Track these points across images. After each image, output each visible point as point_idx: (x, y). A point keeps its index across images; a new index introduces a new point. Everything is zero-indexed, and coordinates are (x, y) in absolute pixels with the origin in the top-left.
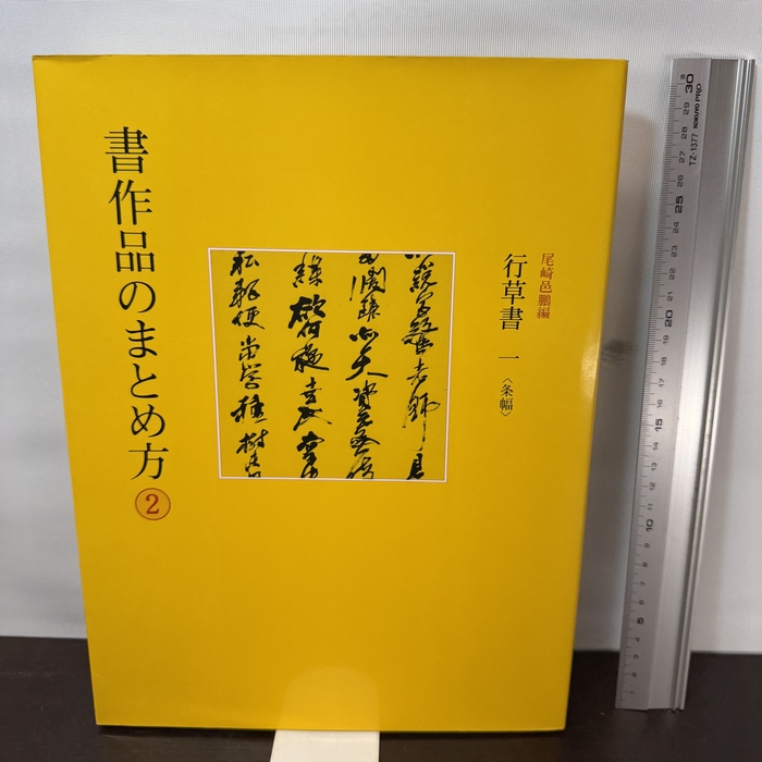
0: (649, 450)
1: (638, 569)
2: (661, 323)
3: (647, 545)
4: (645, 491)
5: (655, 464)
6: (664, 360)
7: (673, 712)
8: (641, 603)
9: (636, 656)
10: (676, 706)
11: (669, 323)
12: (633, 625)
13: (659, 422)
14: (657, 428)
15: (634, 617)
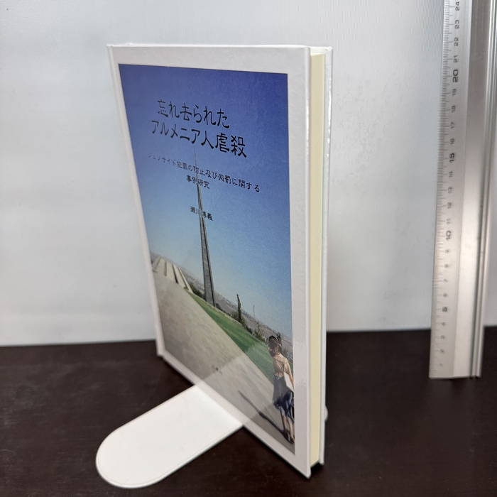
0: (446, 178)
1: (441, 269)
2: (450, 80)
3: (448, 251)
4: (445, 209)
5: (451, 188)
6: (454, 108)
7: (471, 378)
8: (445, 295)
9: (443, 337)
10: (473, 374)
11: (456, 79)
12: (440, 313)
13: (452, 155)
14: (451, 161)
15: (440, 306)
